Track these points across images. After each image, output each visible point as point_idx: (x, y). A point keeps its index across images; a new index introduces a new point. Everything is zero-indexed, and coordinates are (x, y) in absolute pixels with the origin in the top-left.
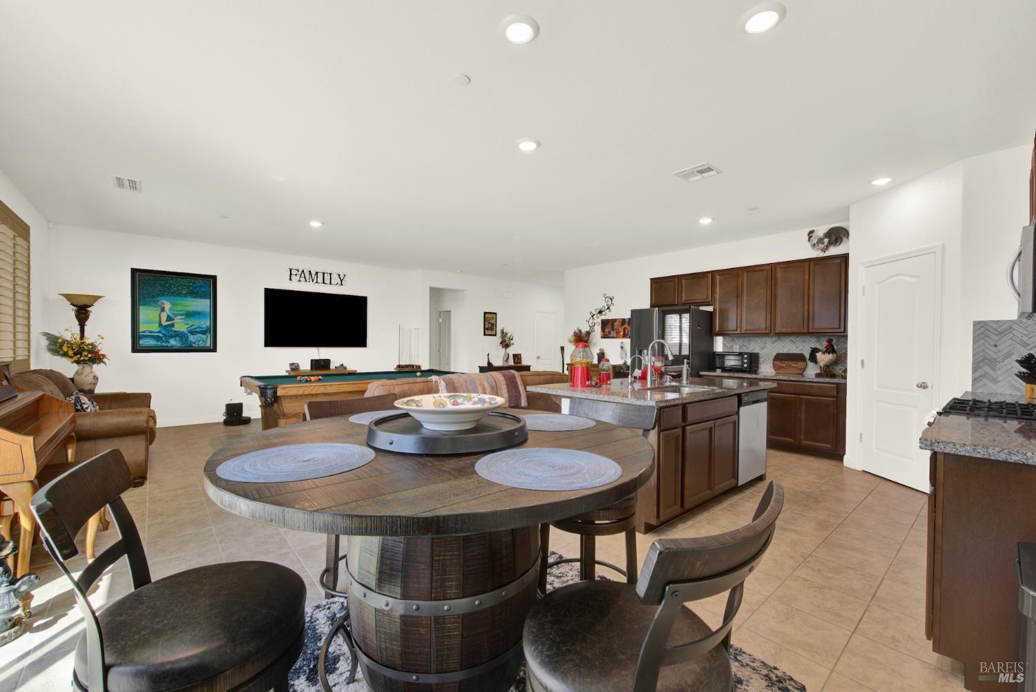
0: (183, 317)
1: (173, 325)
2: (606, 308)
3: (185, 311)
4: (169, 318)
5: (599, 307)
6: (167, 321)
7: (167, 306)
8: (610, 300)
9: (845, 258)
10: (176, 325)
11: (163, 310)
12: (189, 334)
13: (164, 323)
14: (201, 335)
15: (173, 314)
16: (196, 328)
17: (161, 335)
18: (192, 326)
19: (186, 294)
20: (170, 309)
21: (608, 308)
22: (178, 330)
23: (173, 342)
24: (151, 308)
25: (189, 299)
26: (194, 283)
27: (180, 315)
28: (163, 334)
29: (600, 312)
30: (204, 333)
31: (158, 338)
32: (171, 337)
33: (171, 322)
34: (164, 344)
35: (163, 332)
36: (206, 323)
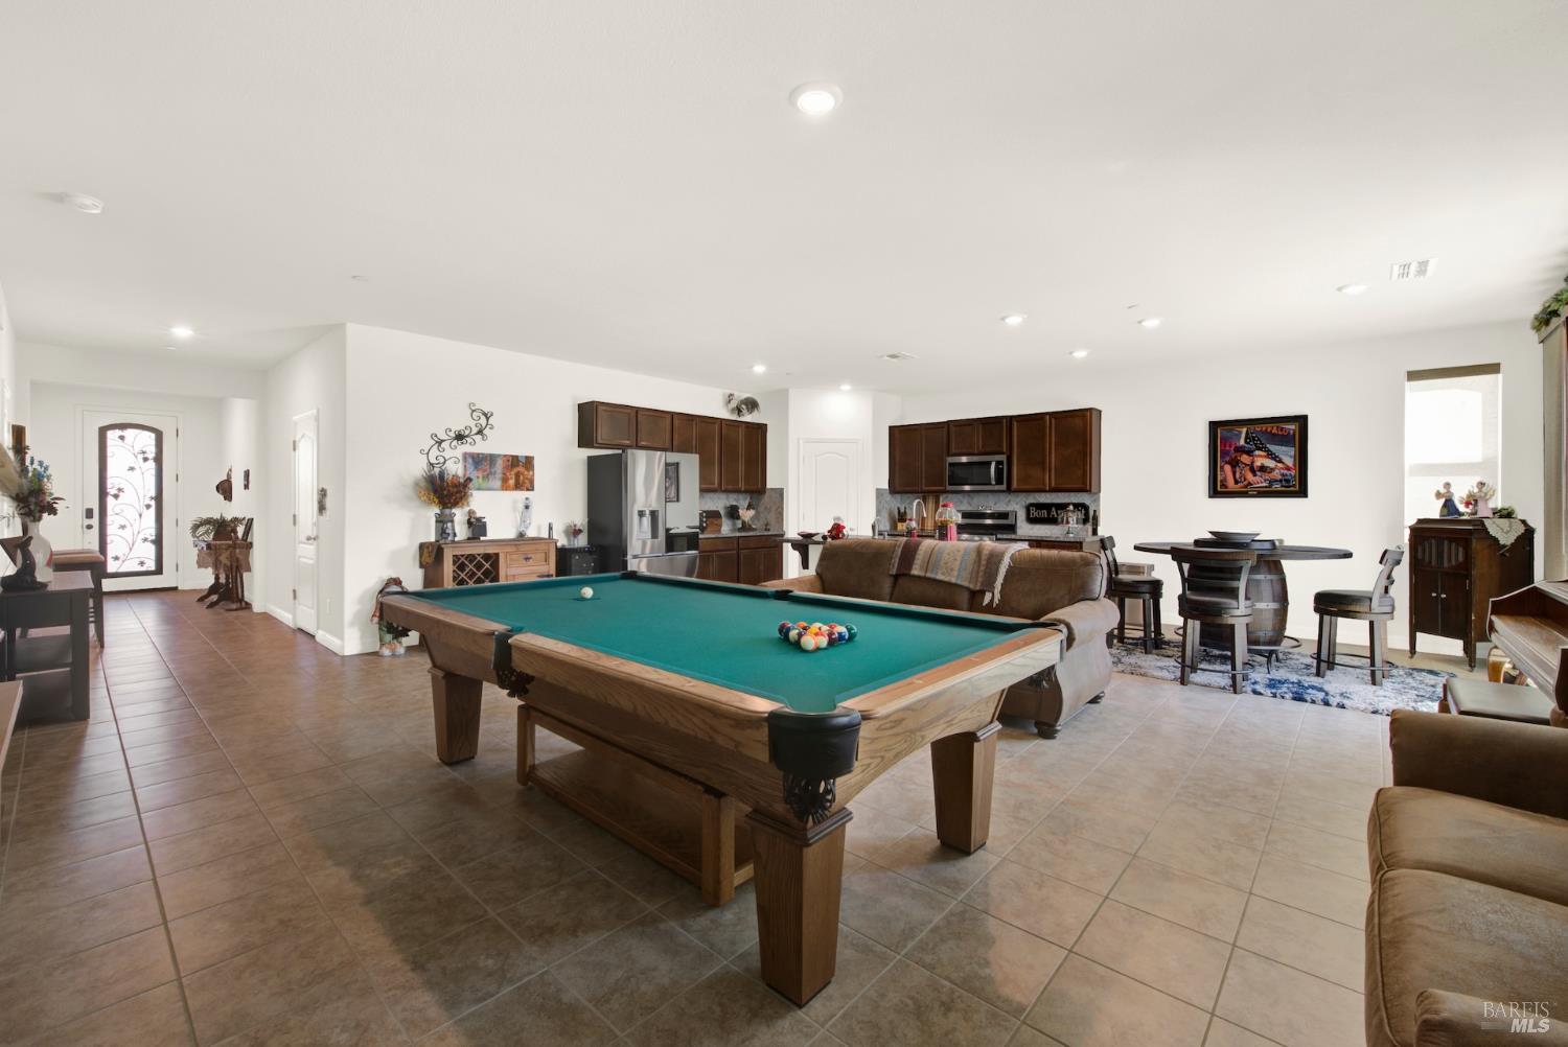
2: (475, 430)
5: (458, 427)
8: (483, 418)
9: (761, 429)
21: (480, 432)
29: (460, 437)
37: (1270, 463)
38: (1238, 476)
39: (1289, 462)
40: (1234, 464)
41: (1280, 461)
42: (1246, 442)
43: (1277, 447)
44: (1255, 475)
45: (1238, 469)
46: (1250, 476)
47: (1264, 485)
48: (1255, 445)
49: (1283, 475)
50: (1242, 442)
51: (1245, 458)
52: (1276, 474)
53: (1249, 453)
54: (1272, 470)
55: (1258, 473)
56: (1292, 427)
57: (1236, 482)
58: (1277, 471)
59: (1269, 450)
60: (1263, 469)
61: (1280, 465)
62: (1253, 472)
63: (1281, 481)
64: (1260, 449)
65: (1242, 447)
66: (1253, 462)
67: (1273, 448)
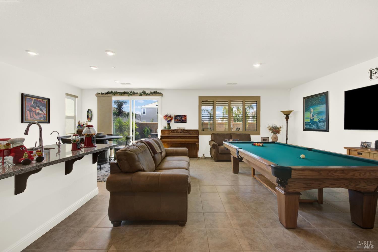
0: (317, 115)
1: (313, 119)
3: (317, 112)
4: (313, 116)
6: (312, 117)
7: (312, 110)
10: (315, 119)
11: (311, 113)
12: (319, 123)
13: (311, 118)
14: (322, 123)
15: (314, 114)
16: (321, 120)
17: (311, 124)
18: (319, 119)
19: (318, 104)
20: (313, 112)
22: (315, 121)
23: (314, 127)
24: (308, 112)
25: (319, 106)
26: (320, 98)
27: (316, 114)
28: (311, 123)
30: (323, 122)
31: (309, 125)
32: (313, 124)
33: (313, 118)
34: (311, 127)
35: (311, 122)
36: (324, 117)
37: (40, 112)
38: (31, 115)
39: (45, 112)
40: (30, 111)
41: (43, 112)
42: (34, 104)
43: (42, 107)
44: (36, 116)
45: (31, 113)
46: (35, 115)
47: (39, 119)
48: (36, 105)
49: (43, 116)
50: (33, 103)
51: (33, 109)
52: (42, 116)
53: (35, 108)
54: (41, 114)
55: (37, 115)
56: (45, 101)
57: (31, 117)
58: (42, 115)
59: (40, 108)
60: (38, 113)
61: (43, 113)
62: (36, 114)
63: (43, 118)
64: (38, 107)
65: (32, 105)
66: (36, 111)
67: (41, 107)
